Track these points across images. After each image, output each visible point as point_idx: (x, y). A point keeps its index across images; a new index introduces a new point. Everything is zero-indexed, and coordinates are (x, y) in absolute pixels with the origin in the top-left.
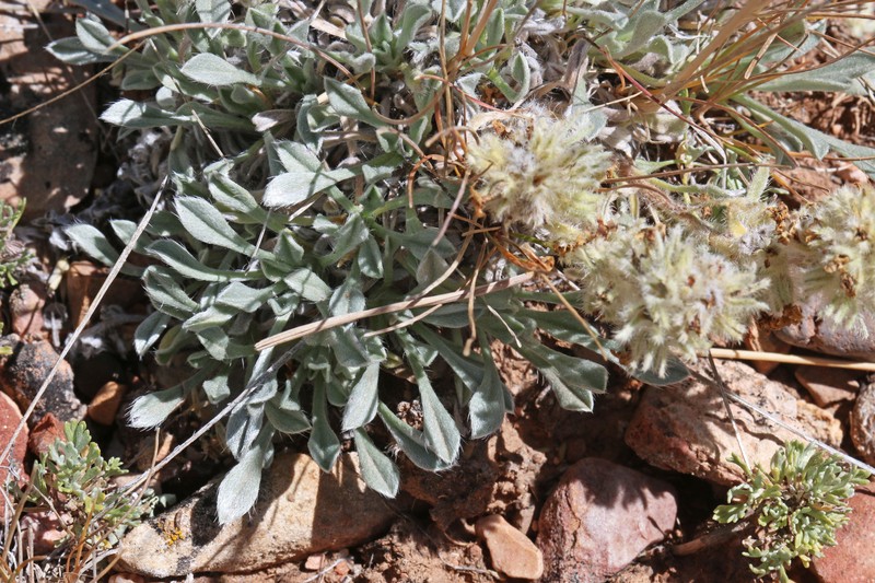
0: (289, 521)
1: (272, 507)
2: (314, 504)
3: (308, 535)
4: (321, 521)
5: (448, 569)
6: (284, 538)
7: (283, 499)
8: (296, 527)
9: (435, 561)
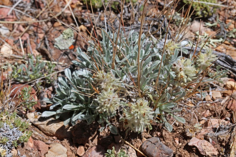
0: (54, 127)
1: (53, 124)
2: (59, 128)
3: (55, 131)
4: (58, 131)
5: (71, 149)
6: (52, 129)
7: (55, 124)
8: (54, 129)
9: (69, 147)
